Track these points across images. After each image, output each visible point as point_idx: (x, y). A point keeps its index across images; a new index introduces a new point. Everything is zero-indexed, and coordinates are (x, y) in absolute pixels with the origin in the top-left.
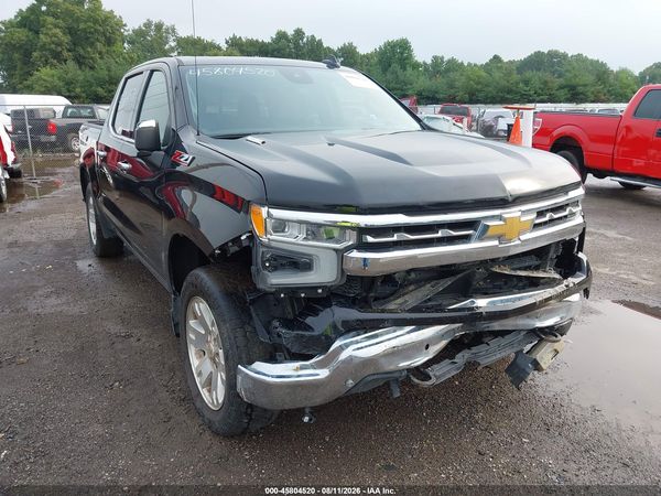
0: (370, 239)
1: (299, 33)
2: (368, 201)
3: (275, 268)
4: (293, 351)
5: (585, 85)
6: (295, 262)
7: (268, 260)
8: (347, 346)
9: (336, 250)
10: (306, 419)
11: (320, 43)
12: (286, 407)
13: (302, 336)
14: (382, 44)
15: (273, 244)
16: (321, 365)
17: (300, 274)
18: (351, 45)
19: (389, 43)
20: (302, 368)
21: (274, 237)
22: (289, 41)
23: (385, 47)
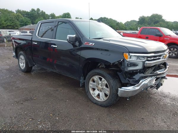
0: (149, 59)
1: (38, 10)
2: (149, 51)
3: (130, 66)
4: (132, 84)
5: (114, 26)
6: (134, 65)
7: (129, 65)
8: (143, 82)
9: (143, 62)
10: (128, 99)
11: (44, 13)
12: (130, 96)
13: (134, 80)
14: (63, 14)
15: (130, 61)
16: (138, 86)
17: (136, 67)
18: (53, 14)
19: (64, 14)
20: (134, 87)
21: (130, 59)
22: (36, 12)
23: (63, 15)
